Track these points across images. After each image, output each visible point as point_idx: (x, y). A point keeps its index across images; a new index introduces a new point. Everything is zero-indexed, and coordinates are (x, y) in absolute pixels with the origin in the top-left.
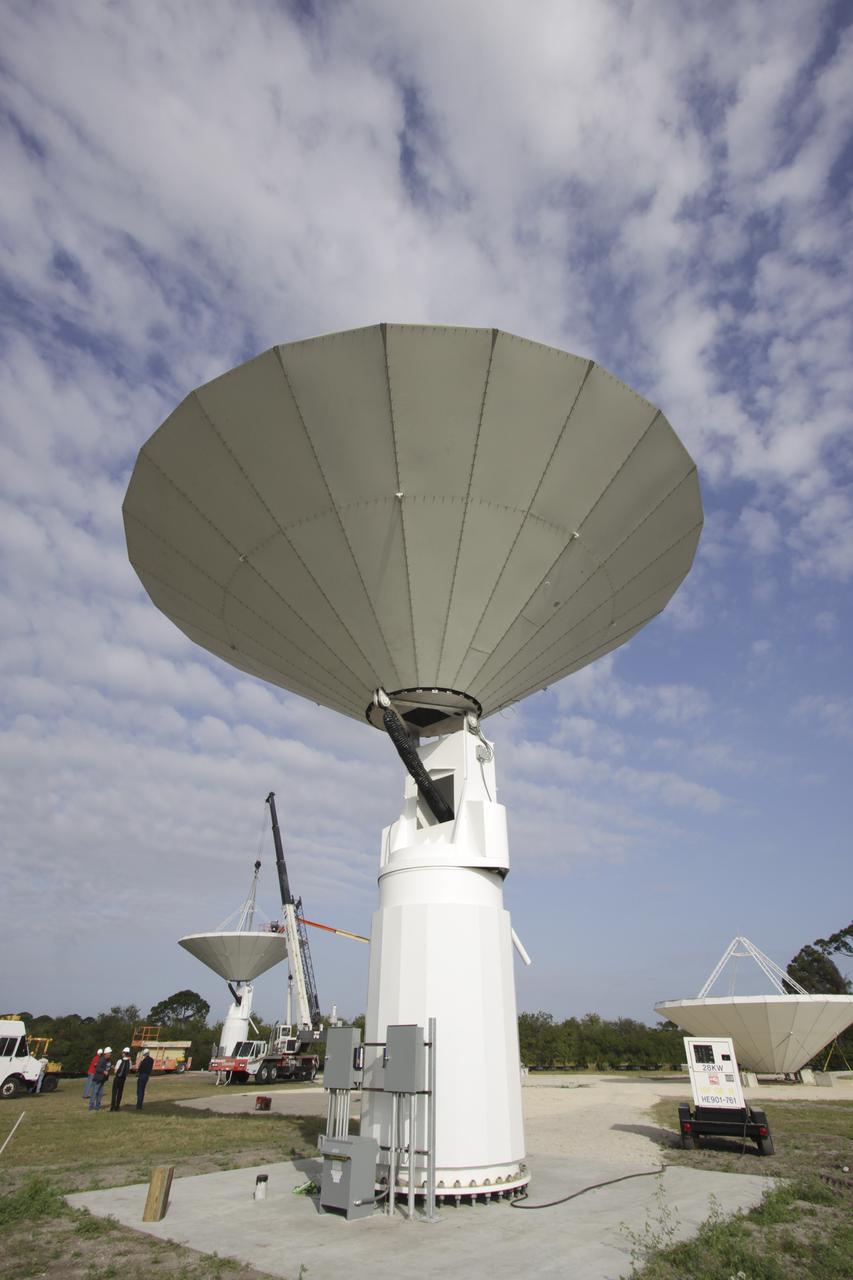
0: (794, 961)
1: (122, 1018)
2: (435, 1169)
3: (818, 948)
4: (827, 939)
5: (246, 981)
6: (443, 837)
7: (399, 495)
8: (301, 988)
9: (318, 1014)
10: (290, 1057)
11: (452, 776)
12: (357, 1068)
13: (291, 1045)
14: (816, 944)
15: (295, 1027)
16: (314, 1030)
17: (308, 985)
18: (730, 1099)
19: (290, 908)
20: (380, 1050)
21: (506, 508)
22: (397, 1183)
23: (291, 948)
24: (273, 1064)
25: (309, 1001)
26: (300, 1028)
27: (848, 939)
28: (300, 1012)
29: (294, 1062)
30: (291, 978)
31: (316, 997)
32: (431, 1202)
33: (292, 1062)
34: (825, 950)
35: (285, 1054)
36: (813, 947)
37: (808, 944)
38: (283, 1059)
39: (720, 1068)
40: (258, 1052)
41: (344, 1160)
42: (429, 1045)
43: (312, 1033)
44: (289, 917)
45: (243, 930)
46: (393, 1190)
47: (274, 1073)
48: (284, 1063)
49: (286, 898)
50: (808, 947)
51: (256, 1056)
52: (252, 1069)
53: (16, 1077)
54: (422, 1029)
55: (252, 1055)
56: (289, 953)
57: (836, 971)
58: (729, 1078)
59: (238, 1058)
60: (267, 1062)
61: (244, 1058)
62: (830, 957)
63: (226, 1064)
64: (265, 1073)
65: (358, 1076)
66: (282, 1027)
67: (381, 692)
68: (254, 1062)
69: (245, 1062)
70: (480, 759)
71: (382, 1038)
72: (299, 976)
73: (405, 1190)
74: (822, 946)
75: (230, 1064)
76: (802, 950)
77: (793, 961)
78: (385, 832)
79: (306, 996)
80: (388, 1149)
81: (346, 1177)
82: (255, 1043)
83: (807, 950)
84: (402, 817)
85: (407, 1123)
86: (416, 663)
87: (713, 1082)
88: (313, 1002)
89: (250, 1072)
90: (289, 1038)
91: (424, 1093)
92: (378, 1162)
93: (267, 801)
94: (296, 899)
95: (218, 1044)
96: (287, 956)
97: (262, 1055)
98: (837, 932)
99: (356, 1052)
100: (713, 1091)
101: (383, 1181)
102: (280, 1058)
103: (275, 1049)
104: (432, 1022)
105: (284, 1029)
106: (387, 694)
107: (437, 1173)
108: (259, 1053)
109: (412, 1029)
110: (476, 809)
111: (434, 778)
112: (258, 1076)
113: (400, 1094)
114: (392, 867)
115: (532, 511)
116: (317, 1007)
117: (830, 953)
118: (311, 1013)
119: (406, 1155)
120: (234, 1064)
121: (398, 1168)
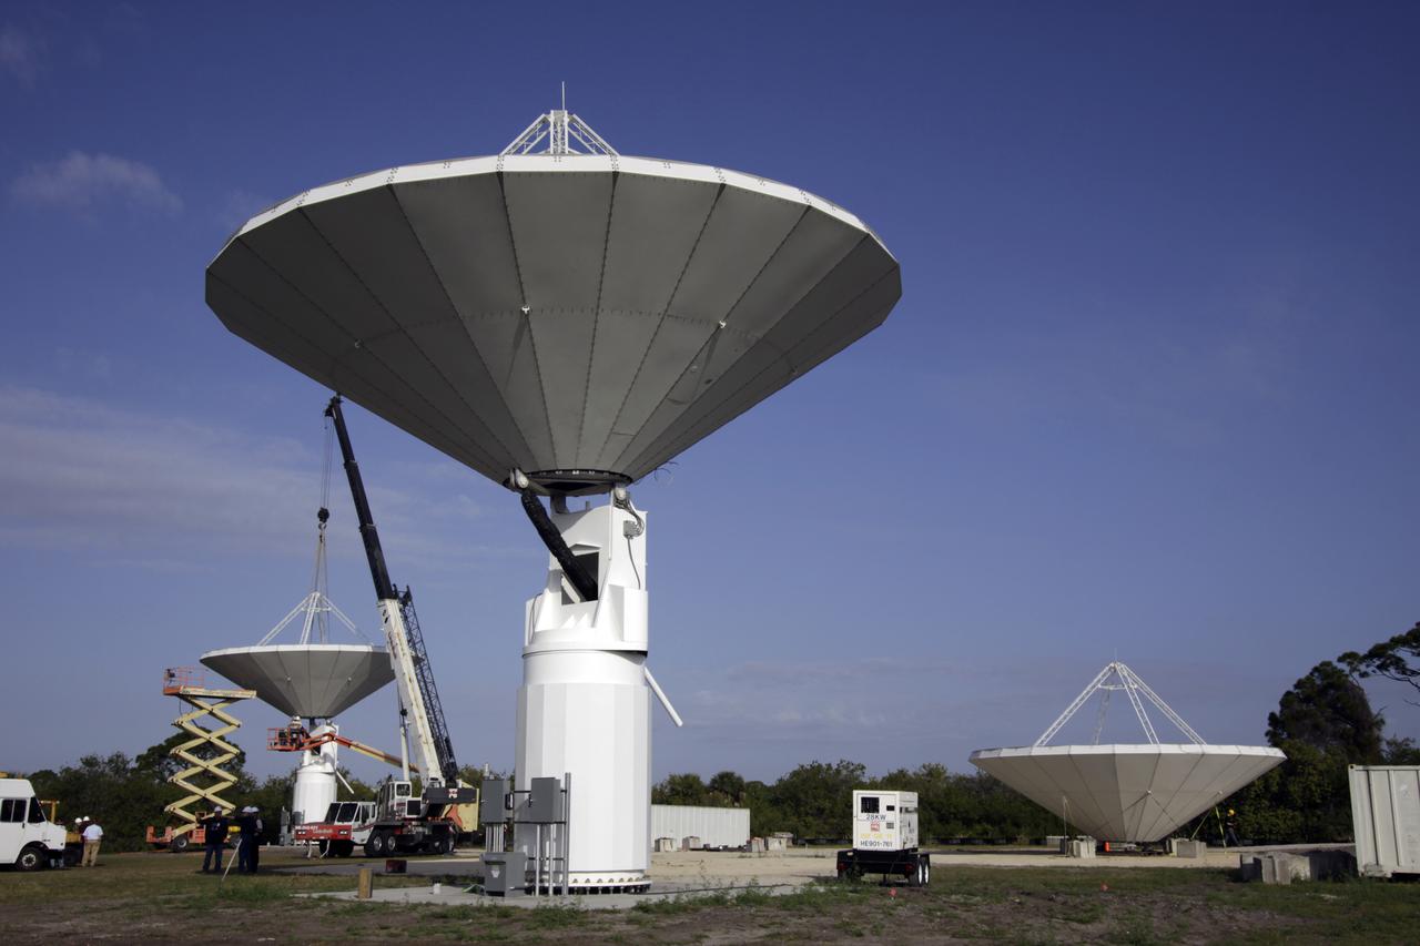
0: (1299, 684)
1: (102, 773)
2: (568, 872)
3: (1344, 667)
4: (1363, 651)
5: (326, 718)
6: (586, 615)
7: (526, 310)
8: (423, 728)
9: (454, 764)
10: (413, 823)
11: (597, 554)
12: (508, 808)
13: (413, 807)
14: (1341, 660)
15: (417, 783)
16: (448, 787)
17: (434, 723)
18: (887, 844)
19: (392, 607)
20: (527, 795)
21: (641, 313)
22: (541, 881)
23: (401, 669)
24: (387, 831)
25: (437, 746)
26: (426, 784)
27: (1403, 653)
28: (425, 762)
29: (420, 829)
30: (404, 713)
31: (447, 741)
32: (565, 891)
33: (417, 830)
34: (1354, 670)
35: (405, 819)
36: (1335, 664)
37: (1327, 660)
38: (403, 826)
39: (883, 817)
40: (365, 817)
41: (501, 863)
42: (566, 791)
43: (446, 791)
44: (392, 620)
45: (310, 641)
46: (538, 885)
47: (392, 843)
48: (405, 831)
49: (384, 590)
50: (1325, 664)
51: (364, 821)
52: (360, 837)
53: (34, 847)
54: (559, 781)
55: (357, 820)
56: (398, 675)
57: (1364, 703)
58: (890, 826)
59: (336, 823)
60: (379, 830)
61: (346, 823)
62: (1363, 683)
63: (320, 831)
64: (378, 844)
65: (510, 814)
66: (397, 783)
67: (518, 472)
68: (361, 829)
69: (348, 829)
70: (628, 536)
71: (528, 787)
72: (418, 711)
73: (547, 885)
74: (1349, 664)
75: (325, 831)
76: (1316, 669)
77: (1296, 686)
78: (529, 604)
79: (431, 740)
80: (533, 859)
81: (502, 876)
82: (360, 804)
83: (1324, 670)
84: (547, 591)
85: (548, 843)
86: (553, 449)
87: (873, 829)
88: (443, 748)
89: (357, 841)
90: (410, 798)
91: (561, 823)
92: (526, 869)
93: (328, 413)
94: (402, 589)
95: (289, 808)
96: (394, 678)
97: (371, 820)
98: (1385, 639)
99: (507, 797)
100: (873, 837)
101: (533, 880)
102: (399, 824)
103: (390, 813)
104: (568, 776)
105: (399, 786)
106: (525, 474)
107: (570, 875)
108: (368, 817)
109: (551, 782)
110: (618, 593)
111: (576, 553)
112: (368, 846)
113: (542, 824)
114: (535, 648)
115: (669, 313)
116: (451, 756)
117: (1363, 675)
118: (441, 763)
119: (547, 862)
120: (330, 831)
121: (542, 872)
